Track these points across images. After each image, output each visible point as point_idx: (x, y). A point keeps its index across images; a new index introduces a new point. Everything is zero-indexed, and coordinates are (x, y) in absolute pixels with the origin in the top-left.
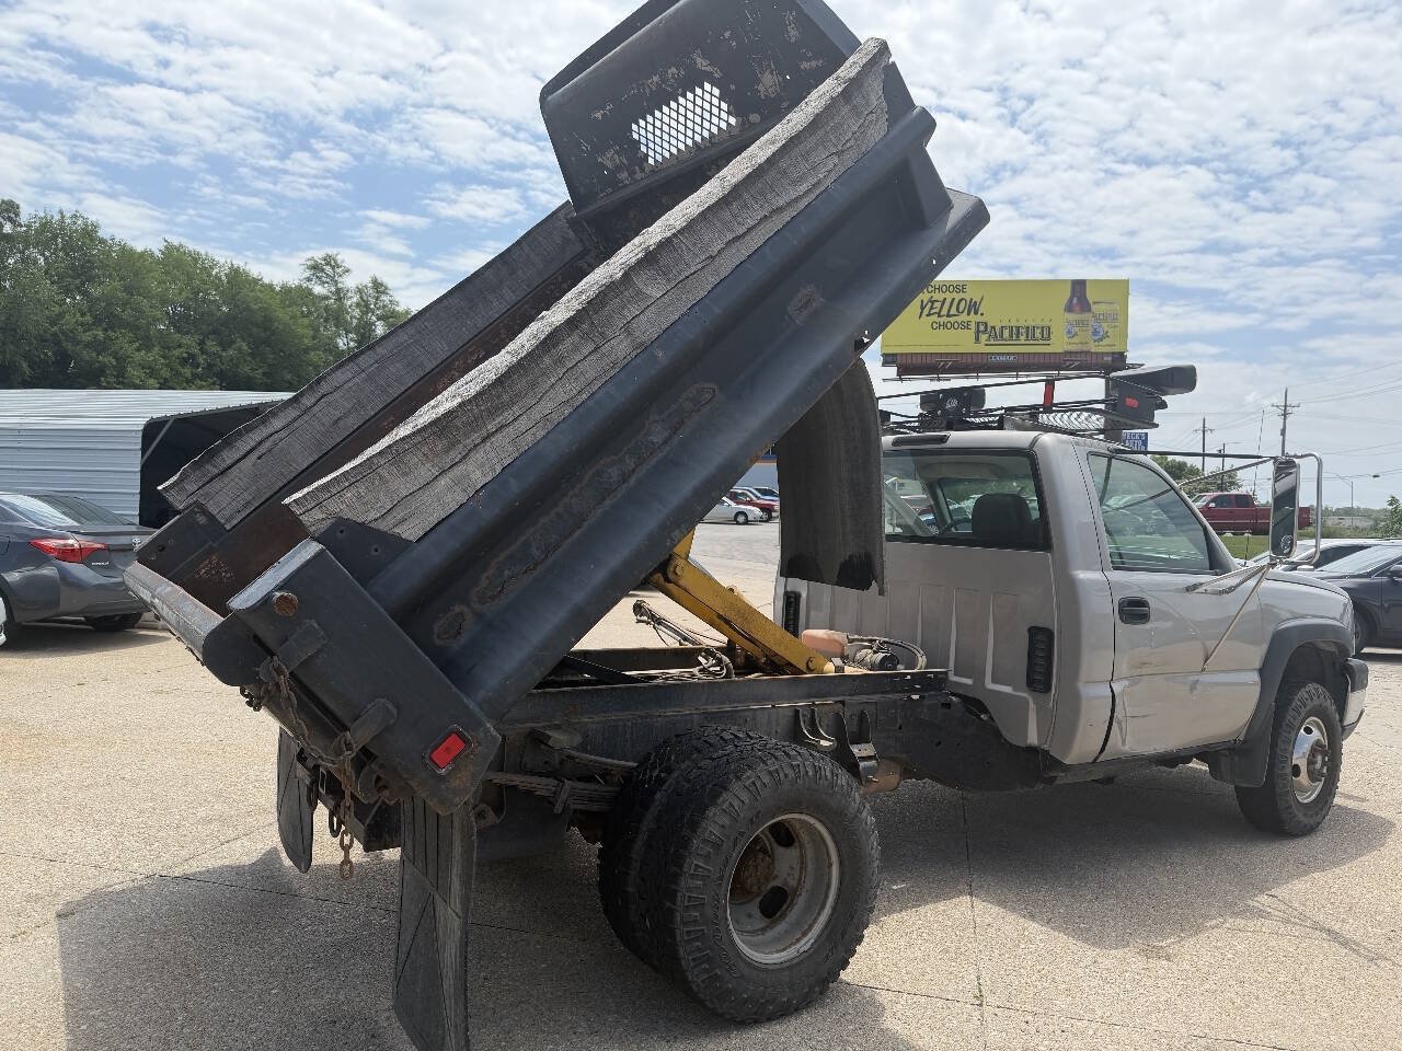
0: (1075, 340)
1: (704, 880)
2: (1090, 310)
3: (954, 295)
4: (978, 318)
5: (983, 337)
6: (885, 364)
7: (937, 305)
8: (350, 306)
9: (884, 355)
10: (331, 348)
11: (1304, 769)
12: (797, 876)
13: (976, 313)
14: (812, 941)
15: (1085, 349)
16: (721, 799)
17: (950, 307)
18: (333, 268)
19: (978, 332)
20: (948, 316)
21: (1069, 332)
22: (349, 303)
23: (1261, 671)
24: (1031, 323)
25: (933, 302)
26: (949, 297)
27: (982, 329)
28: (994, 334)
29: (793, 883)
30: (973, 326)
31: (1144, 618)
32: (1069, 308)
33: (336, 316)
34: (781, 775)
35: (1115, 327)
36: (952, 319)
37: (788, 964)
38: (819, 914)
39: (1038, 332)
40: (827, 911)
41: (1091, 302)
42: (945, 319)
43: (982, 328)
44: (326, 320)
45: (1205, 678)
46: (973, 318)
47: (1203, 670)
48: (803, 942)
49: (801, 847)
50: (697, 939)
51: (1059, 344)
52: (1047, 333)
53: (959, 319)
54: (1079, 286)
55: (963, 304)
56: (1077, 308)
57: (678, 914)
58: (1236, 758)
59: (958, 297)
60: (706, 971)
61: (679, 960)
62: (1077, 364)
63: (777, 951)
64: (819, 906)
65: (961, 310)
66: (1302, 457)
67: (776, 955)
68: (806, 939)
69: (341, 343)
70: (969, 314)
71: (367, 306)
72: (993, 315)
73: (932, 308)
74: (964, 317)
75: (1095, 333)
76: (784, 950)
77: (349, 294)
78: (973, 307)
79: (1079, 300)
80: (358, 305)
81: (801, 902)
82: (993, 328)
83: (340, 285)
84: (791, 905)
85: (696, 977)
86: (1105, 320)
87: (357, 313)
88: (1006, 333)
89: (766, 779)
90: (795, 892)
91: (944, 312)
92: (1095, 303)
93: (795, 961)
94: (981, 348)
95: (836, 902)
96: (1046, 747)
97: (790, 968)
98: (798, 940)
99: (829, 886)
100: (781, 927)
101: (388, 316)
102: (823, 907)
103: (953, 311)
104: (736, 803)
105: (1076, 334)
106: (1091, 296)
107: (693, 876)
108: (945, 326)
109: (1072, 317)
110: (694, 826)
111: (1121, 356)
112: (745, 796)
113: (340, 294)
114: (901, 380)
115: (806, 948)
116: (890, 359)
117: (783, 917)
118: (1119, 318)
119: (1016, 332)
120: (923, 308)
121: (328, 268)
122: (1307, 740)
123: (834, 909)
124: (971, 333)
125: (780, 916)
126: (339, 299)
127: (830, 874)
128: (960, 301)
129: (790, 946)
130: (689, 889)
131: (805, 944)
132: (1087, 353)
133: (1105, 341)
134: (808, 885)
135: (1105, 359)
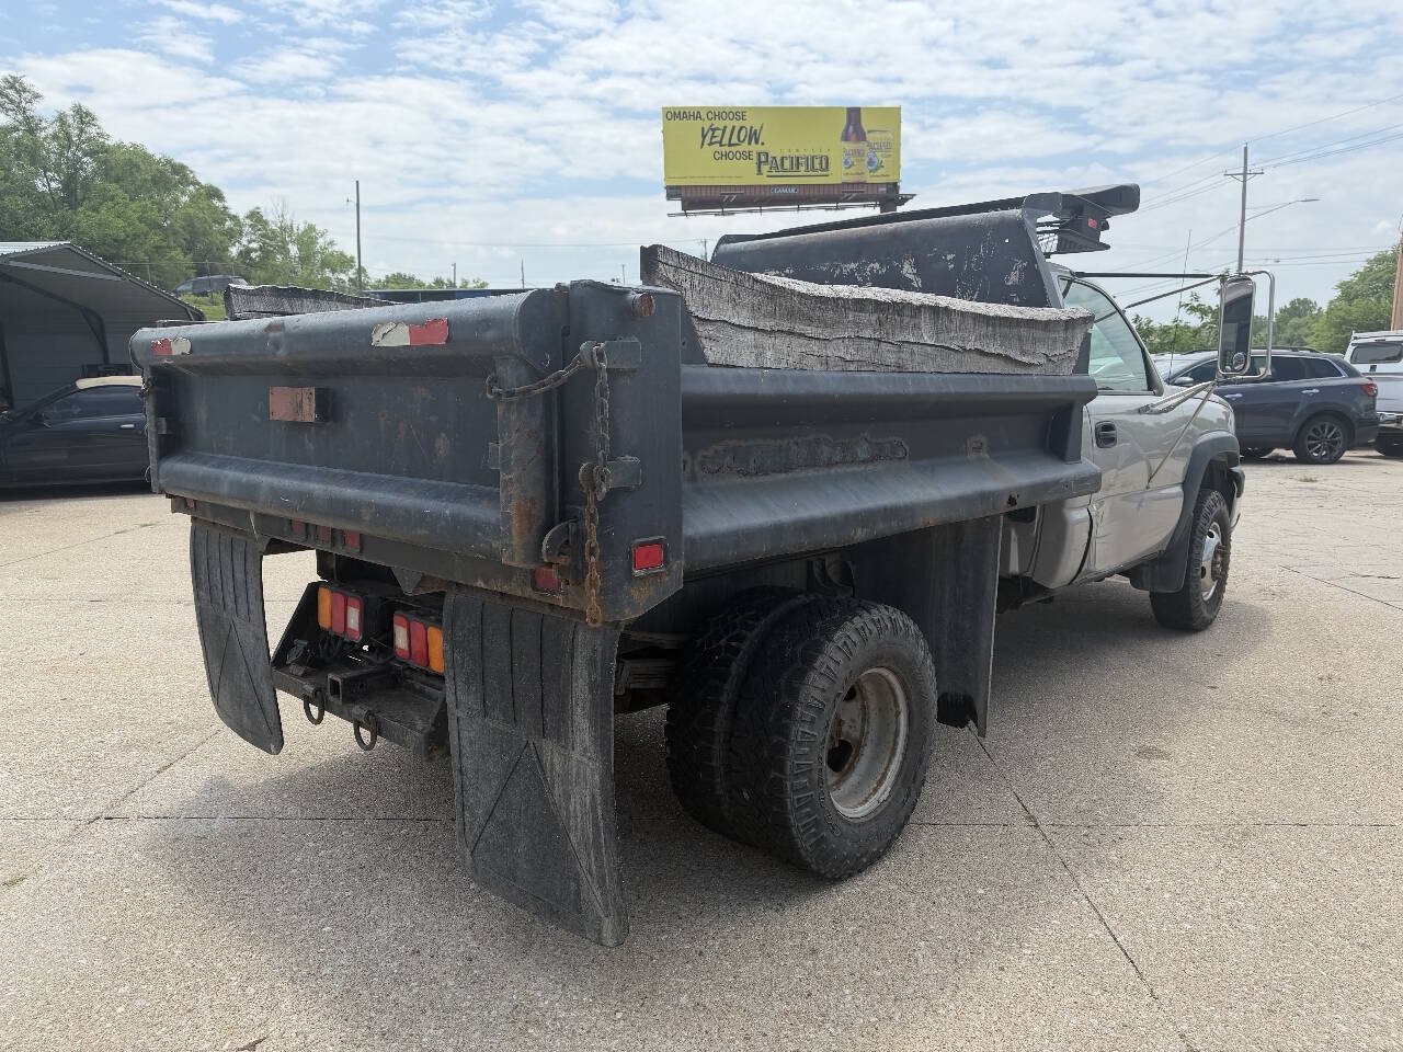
0: (852, 170)
1: (810, 747)
2: (864, 139)
3: (735, 122)
4: (759, 148)
5: (765, 168)
6: (670, 197)
7: (718, 133)
8: (45, 139)
9: (668, 188)
10: (28, 191)
11: (1208, 571)
12: (859, 728)
13: (757, 142)
14: (889, 789)
15: (862, 180)
16: (818, 662)
17: (731, 136)
18: (18, 91)
19: (760, 163)
20: (730, 145)
21: (846, 162)
22: (43, 134)
23: (1183, 485)
24: (809, 153)
25: (714, 130)
26: (729, 124)
27: (762, 160)
28: (777, 165)
29: (856, 734)
30: (754, 156)
31: (1112, 440)
32: (846, 138)
33: (31, 153)
34: (867, 631)
35: (889, 156)
36: (734, 149)
37: (872, 816)
38: (890, 761)
39: (817, 162)
40: (898, 758)
41: (866, 131)
42: (727, 149)
43: (763, 158)
44: (18, 157)
45: (1148, 495)
46: (754, 148)
47: (1148, 488)
48: (880, 791)
49: (863, 699)
50: (806, 805)
51: (837, 175)
52: (825, 163)
53: (740, 148)
54: (854, 114)
55: (743, 132)
56: (853, 137)
57: (788, 784)
58: (1157, 567)
59: (738, 124)
60: (815, 835)
61: (789, 828)
62: (854, 195)
63: (861, 804)
64: (888, 753)
65: (742, 139)
66: (1254, 274)
67: (860, 808)
68: (882, 788)
69: (40, 185)
70: (749, 143)
71: (68, 137)
72: (775, 145)
73: (713, 136)
74: (745, 147)
75: (871, 162)
76: (866, 801)
77: (44, 124)
78: (754, 136)
79: (855, 129)
80: (55, 137)
81: (867, 751)
82: (774, 158)
83: (28, 113)
84: (857, 756)
85: (805, 844)
86: (880, 149)
87: (54, 146)
88: (787, 164)
89: (855, 637)
90: (860, 744)
91: (725, 141)
92: (869, 132)
93: (879, 811)
94: (764, 180)
95: (906, 748)
96: (1028, 574)
97: (875, 819)
98: (875, 790)
99: (897, 734)
100: (853, 779)
101: (99, 151)
102: (893, 753)
103: (734, 140)
104: (832, 665)
105: (853, 165)
106: (866, 124)
107: (800, 744)
108: (727, 155)
109: (849, 146)
110: (794, 693)
111: (895, 186)
112: (839, 657)
113: (31, 127)
114: (686, 214)
115: (884, 797)
116: (673, 191)
117: (852, 768)
118: (892, 147)
119: (796, 163)
120: (704, 137)
121: (11, 92)
122: (1211, 543)
123: (905, 756)
124: (753, 164)
125: (849, 768)
126: (31, 131)
127: (897, 723)
128: (741, 128)
129: (869, 797)
130: (798, 756)
131: (884, 792)
132: (863, 184)
133: (879, 172)
134: (872, 736)
135: (881, 189)
